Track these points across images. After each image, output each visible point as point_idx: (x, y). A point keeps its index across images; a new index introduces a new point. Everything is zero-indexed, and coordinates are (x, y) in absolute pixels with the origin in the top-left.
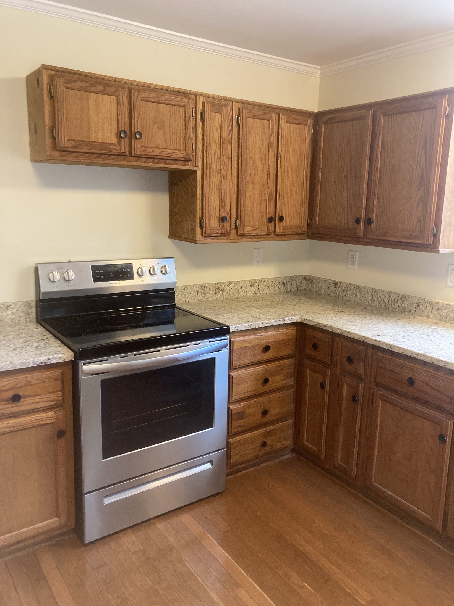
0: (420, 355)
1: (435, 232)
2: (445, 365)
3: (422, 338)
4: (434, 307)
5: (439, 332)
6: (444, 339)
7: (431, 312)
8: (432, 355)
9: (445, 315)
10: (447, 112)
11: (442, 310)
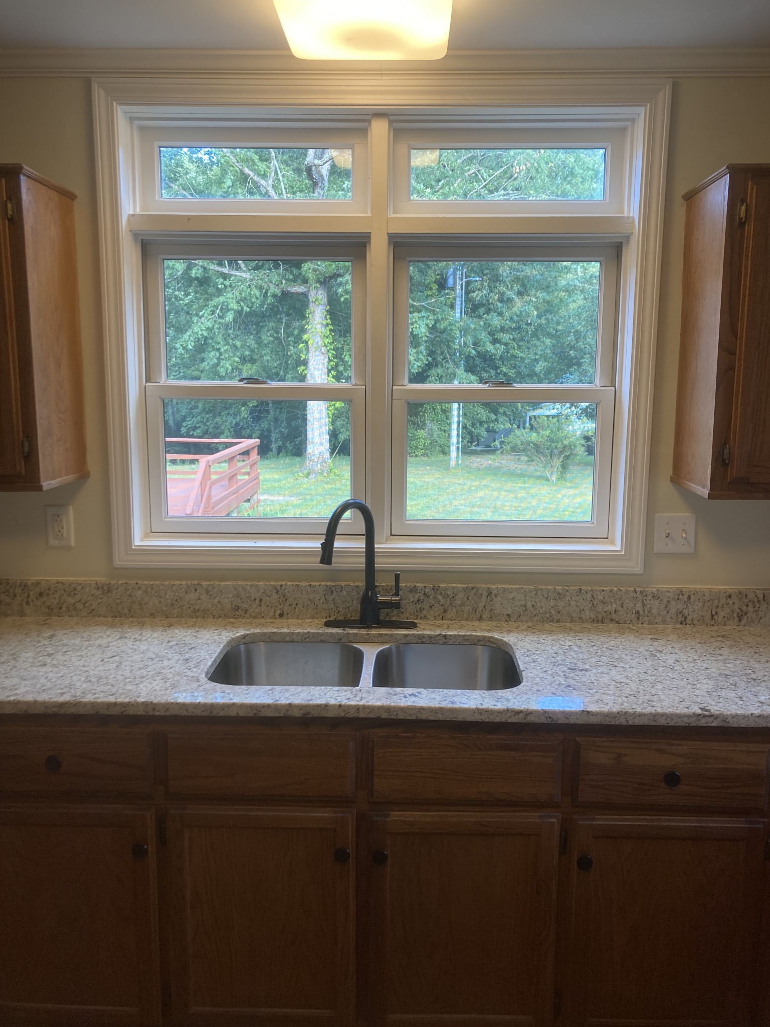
0: (66, 706)
1: (26, 450)
2: (124, 709)
3: (45, 665)
4: (32, 593)
5: (65, 641)
6: (84, 653)
7: (27, 603)
8: (89, 698)
9: (58, 603)
10: (10, 212)
11: (48, 595)
